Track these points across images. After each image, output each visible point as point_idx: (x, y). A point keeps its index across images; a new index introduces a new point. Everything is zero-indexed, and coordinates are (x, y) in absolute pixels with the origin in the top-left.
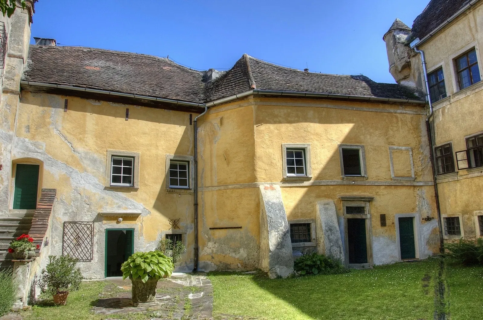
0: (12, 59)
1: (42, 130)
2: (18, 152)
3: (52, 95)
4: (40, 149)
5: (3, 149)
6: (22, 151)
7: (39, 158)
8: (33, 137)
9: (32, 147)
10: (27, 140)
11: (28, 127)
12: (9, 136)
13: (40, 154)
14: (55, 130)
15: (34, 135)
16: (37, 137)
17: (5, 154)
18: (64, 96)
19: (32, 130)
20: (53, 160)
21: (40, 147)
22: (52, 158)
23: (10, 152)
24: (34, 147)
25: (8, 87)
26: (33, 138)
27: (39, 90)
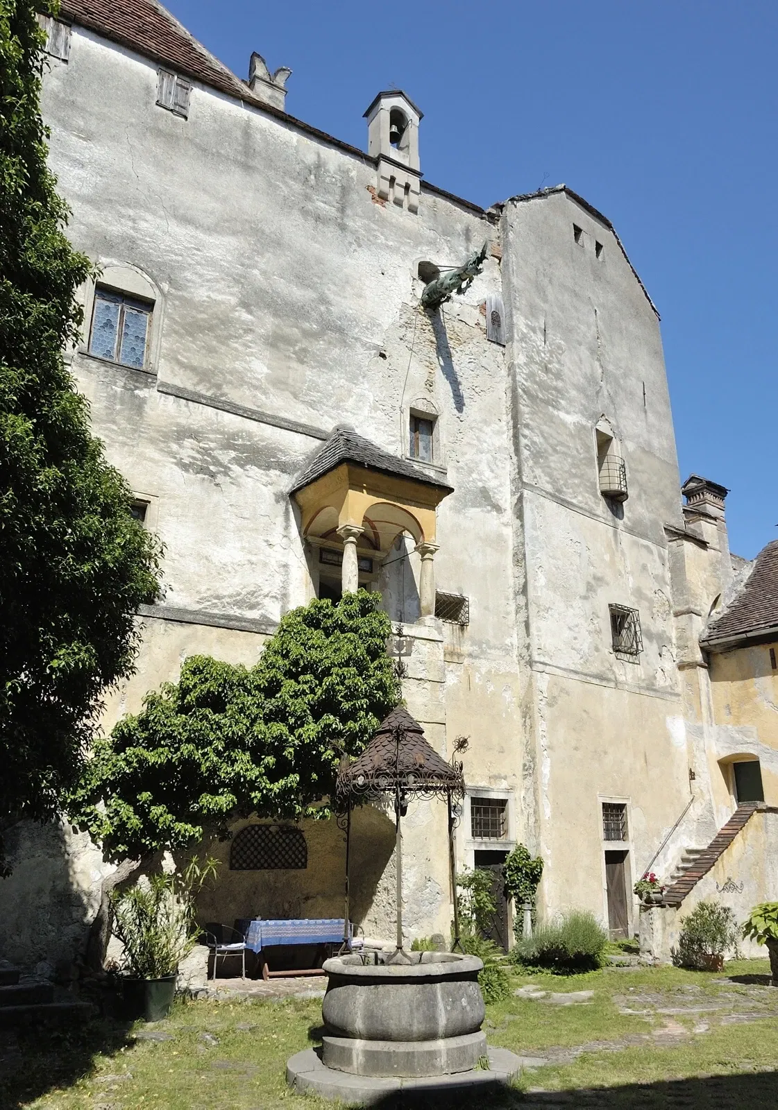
0: (679, 617)
1: (747, 707)
2: (722, 747)
3: (750, 648)
4: (749, 737)
5: (694, 749)
6: (727, 745)
7: (752, 752)
8: (737, 720)
9: (738, 736)
10: (730, 726)
11: (728, 707)
12: (699, 728)
13: (751, 746)
14: (765, 703)
15: (738, 718)
16: (742, 720)
17: (698, 755)
18: (766, 645)
19: (734, 711)
20: (770, 751)
21: (749, 734)
22: (769, 747)
23: (705, 751)
24: (741, 736)
25: (684, 659)
26: (738, 722)
27: (729, 648)
